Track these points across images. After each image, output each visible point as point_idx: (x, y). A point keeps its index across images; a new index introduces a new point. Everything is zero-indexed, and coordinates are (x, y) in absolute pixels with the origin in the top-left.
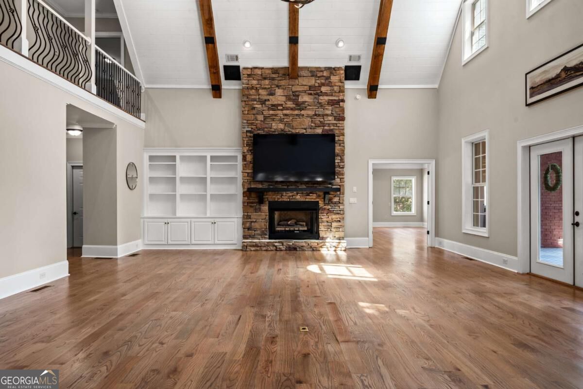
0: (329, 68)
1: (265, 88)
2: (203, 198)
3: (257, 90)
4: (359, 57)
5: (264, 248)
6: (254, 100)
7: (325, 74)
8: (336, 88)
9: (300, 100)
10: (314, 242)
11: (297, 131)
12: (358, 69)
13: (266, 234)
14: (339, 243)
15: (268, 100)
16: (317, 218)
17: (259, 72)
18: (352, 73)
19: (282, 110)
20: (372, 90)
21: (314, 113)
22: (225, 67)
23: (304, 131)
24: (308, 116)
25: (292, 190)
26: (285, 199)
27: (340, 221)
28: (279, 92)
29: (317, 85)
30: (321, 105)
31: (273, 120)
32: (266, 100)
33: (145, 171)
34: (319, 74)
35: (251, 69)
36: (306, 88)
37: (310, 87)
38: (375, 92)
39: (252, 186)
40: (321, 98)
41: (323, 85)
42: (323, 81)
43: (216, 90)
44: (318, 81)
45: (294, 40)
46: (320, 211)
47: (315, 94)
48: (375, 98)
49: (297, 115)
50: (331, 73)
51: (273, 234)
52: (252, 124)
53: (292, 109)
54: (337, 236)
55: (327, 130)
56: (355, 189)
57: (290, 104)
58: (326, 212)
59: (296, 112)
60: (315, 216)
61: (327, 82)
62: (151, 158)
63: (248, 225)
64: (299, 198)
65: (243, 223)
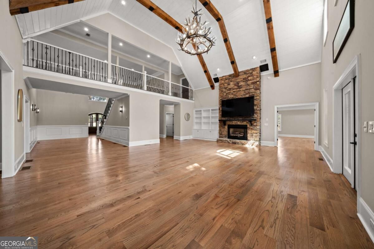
0: (252, 69)
1: (226, 83)
2: (209, 123)
3: (224, 84)
4: (265, 60)
5: (224, 142)
6: (223, 88)
7: (250, 72)
8: (255, 77)
9: (240, 85)
10: (243, 141)
11: (238, 97)
12: (267, 65)
13: (226, 137)
14: (254, 143)
15: (228, 87)
16: (247, 132)
17: (224, 78)
18: (264, 68)
19: (233, 90)
20: (276, 73)
21: (245, 89)
22: (214, 79)
23: (241, 97)
24: (243, 90)
25: (236, 120)
26: (234, 124)
27: (257, 133)
28: (231, 83)
29: (246, 77)
30: (248, 85)
31: (229, 94)
32: (227, 87)
33: (194, 115)
34: (248, 72)
35: (222, 77)
36: (242, 79)
37: (244, 79)
38: (278, 74)
39: (222, 119)
40: (248, 82)
41: (249, 76)
42: (249, 75)
43: (213, 87)
44: (247, 76)
45: (233, 62)
46: (248, 129)
47: (246, 81)
48: (279, 76)
49: (239, 91)
50: (253, 71)
51: (230, 137)
52: (222, 97)
53: (236, 89)
54: (255, 140)
55: (251, 95)
56: (267, 119)
57: (236, 87)
58: (250, 129)
59: (238, 90)
60: (246, 131)
61: (251, 75)
62: (196, 111)
63: (220, 133)
64: (239, 123)
65: (219, 132)
